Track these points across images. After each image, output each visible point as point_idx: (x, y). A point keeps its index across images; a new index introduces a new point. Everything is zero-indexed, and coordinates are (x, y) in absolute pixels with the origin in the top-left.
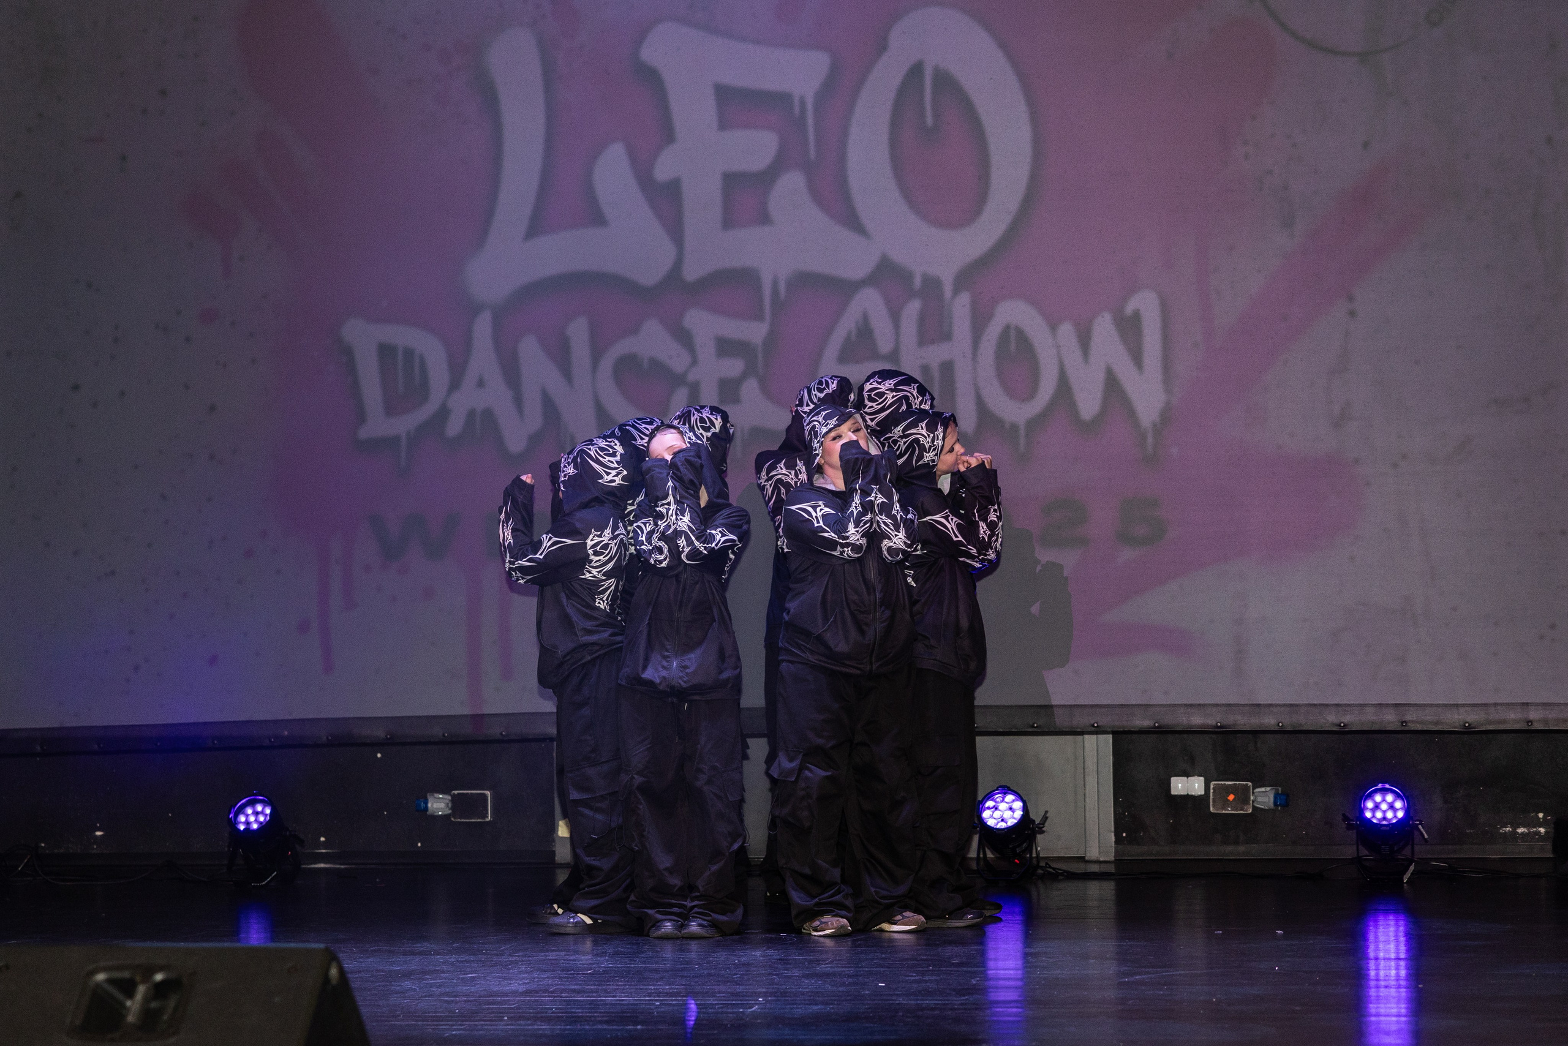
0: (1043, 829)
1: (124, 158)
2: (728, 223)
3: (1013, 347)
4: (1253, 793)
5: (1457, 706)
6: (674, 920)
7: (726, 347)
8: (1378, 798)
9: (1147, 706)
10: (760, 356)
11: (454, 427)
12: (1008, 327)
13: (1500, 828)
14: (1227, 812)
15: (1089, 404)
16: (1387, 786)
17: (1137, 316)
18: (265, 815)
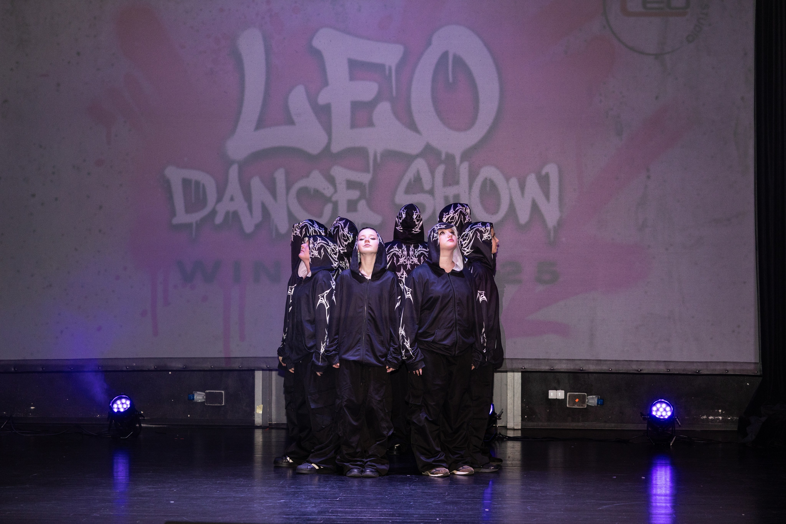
0: (501, 417)
1: (58, 85)
2: (354, 125)
3: (488, 189)
4: (587, 398)
5: (693, 362)
6: (358, 468)
7: (351, 185)
8: (658, 405)
9: (548, 360)
10: (367, 189)
11: (219, 219)
12: (486, 179)
13: (701, 417)
14: (574, 407)
15: (524, 216)
16: (663, 400)
17: (547, 176)
18: (127, 405)
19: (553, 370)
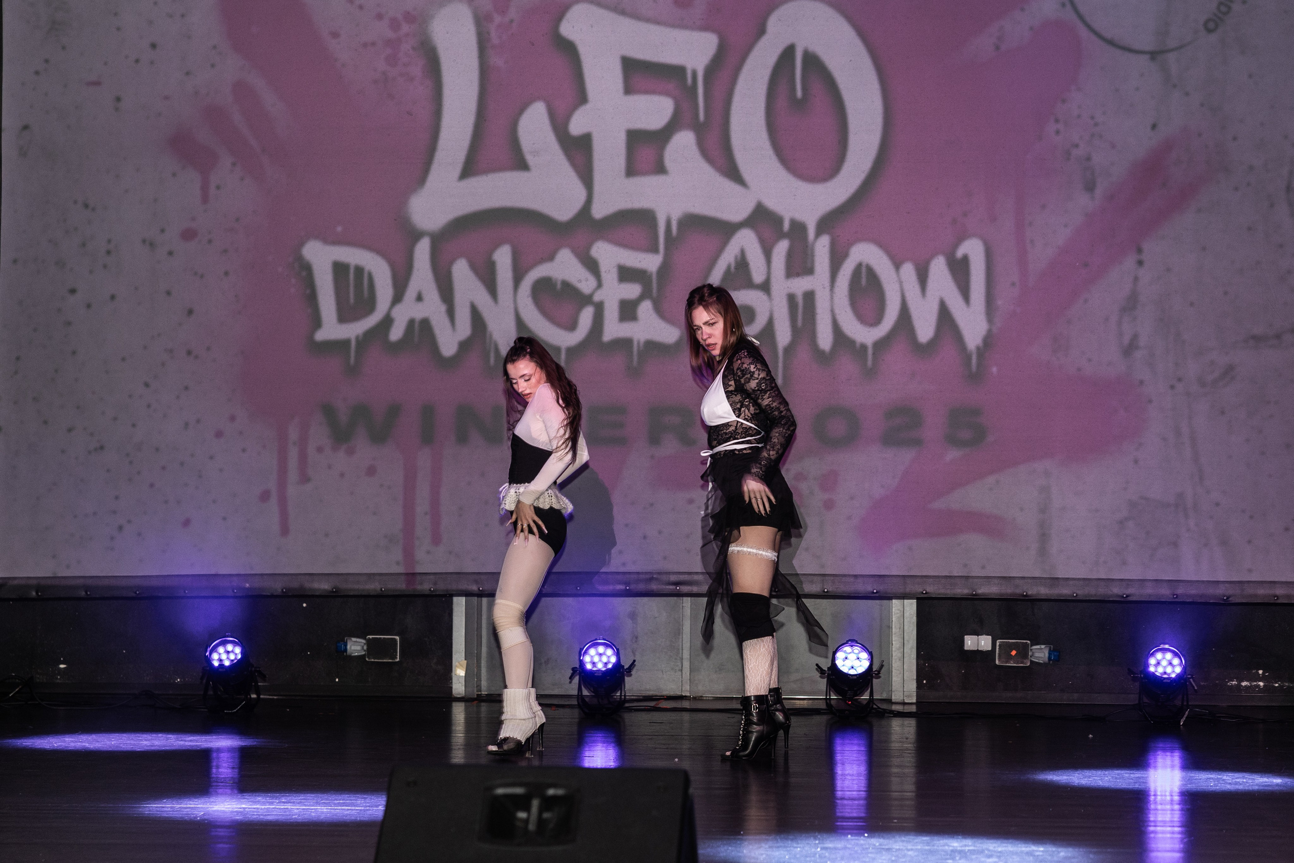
0: (880, 675)
1: (118, 99)
2: (631, 171)
3: (864, 281)
4: (1031, 650)
5: (1218, 582)
7: (626, 274)
8: (1159, 656)
9: (967, 578)
10: (655, 281)
11: (396, 333)
12: (859, 265)
13: (1228, 682)
14: (1009, 665)
15: (925, 330)
16: (1167, 646)
17: (965, 259)
18: (236, 654)
19: (976, 595)
